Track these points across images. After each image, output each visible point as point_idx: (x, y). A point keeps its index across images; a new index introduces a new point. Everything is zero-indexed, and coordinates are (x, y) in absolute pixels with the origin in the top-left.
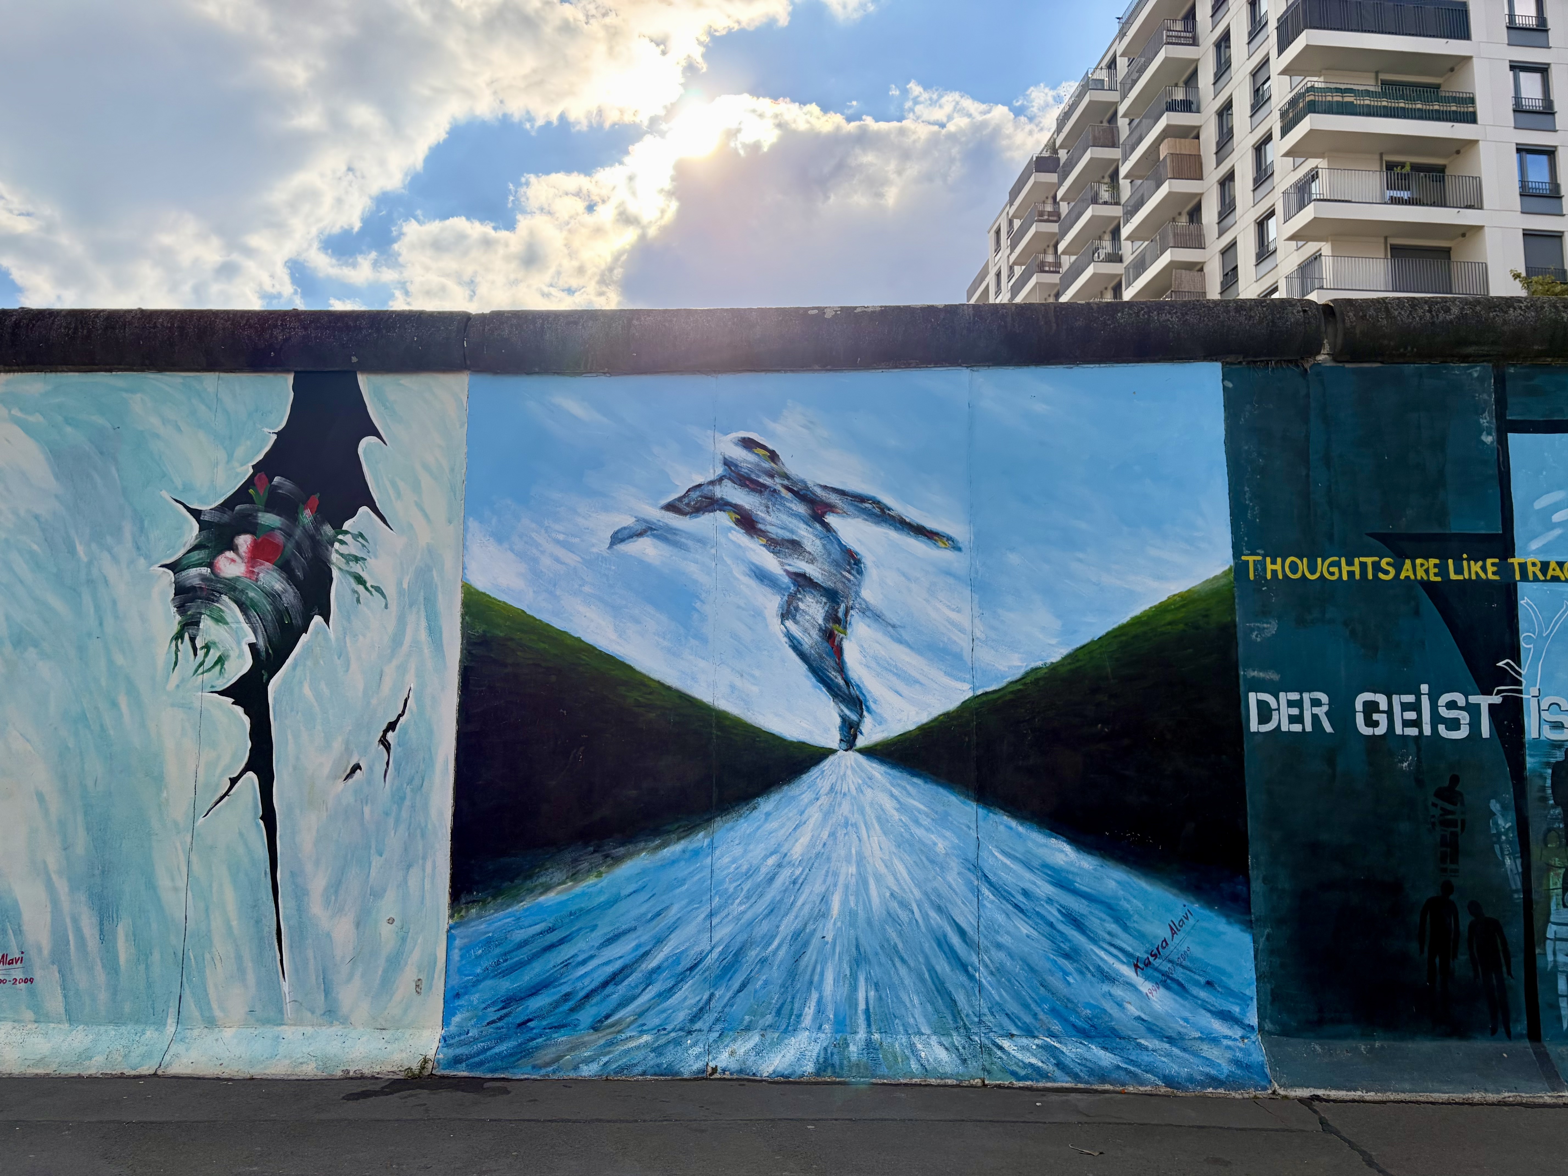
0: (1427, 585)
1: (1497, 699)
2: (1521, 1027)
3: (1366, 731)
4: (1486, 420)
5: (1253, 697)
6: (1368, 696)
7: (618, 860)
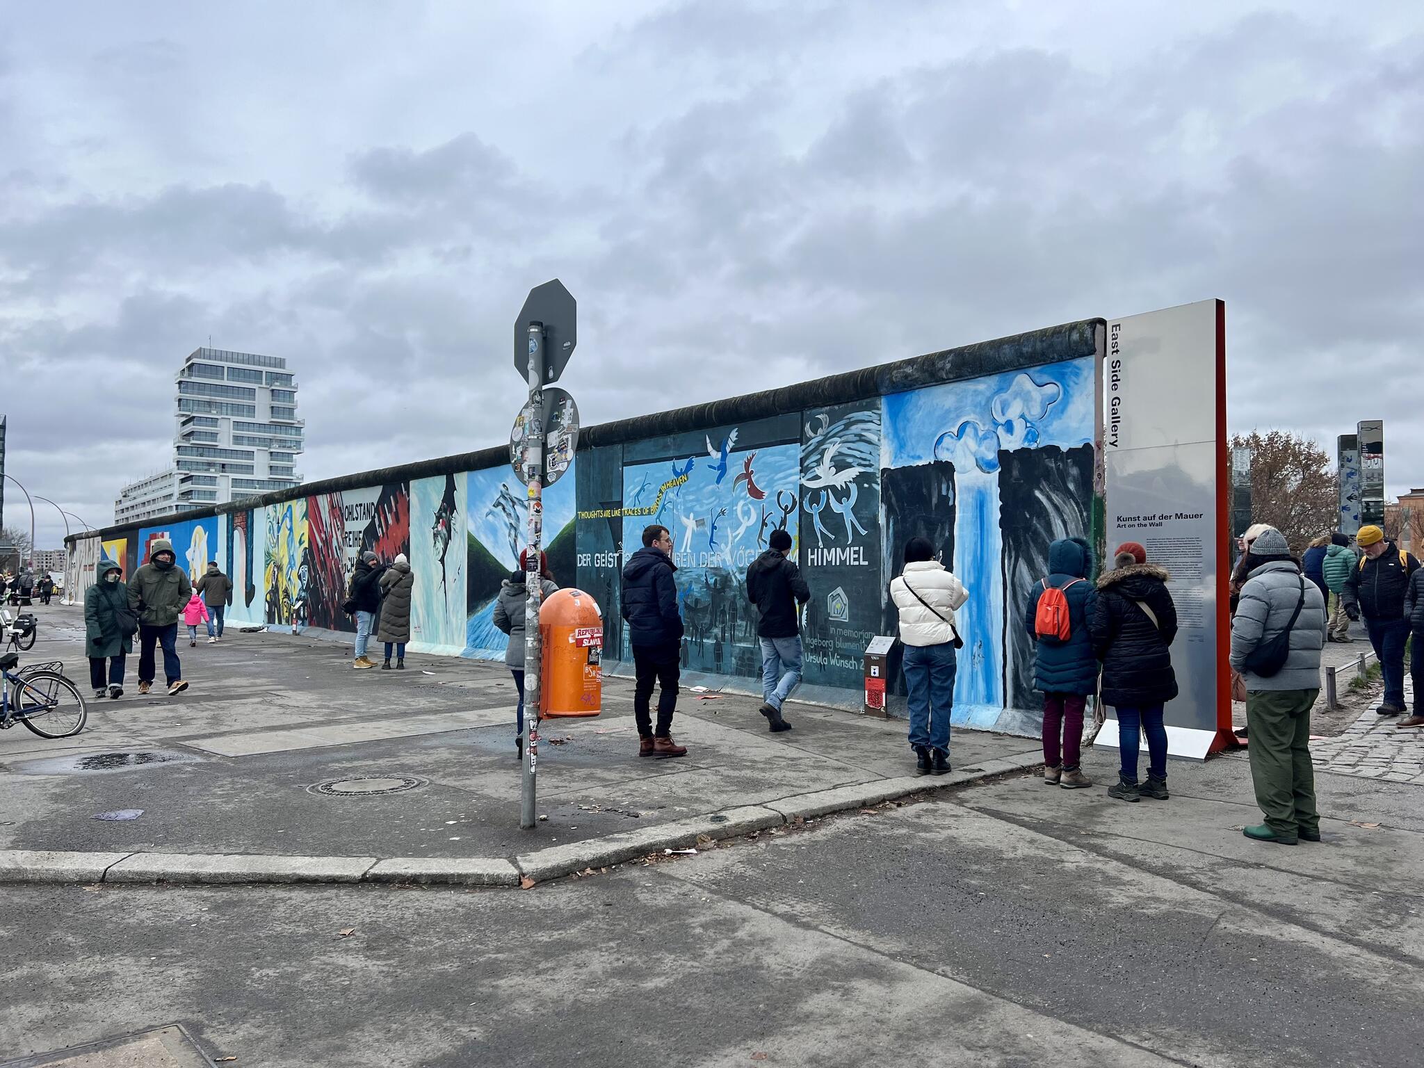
0: (608, 518)
1: (618, 555)
2: (617, 657)
3: (596, 565)
4: (620, 464)
5: (579, 556)
6: (597, 555)
7: (487, 604)
